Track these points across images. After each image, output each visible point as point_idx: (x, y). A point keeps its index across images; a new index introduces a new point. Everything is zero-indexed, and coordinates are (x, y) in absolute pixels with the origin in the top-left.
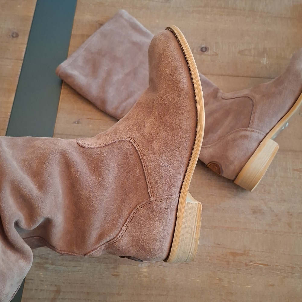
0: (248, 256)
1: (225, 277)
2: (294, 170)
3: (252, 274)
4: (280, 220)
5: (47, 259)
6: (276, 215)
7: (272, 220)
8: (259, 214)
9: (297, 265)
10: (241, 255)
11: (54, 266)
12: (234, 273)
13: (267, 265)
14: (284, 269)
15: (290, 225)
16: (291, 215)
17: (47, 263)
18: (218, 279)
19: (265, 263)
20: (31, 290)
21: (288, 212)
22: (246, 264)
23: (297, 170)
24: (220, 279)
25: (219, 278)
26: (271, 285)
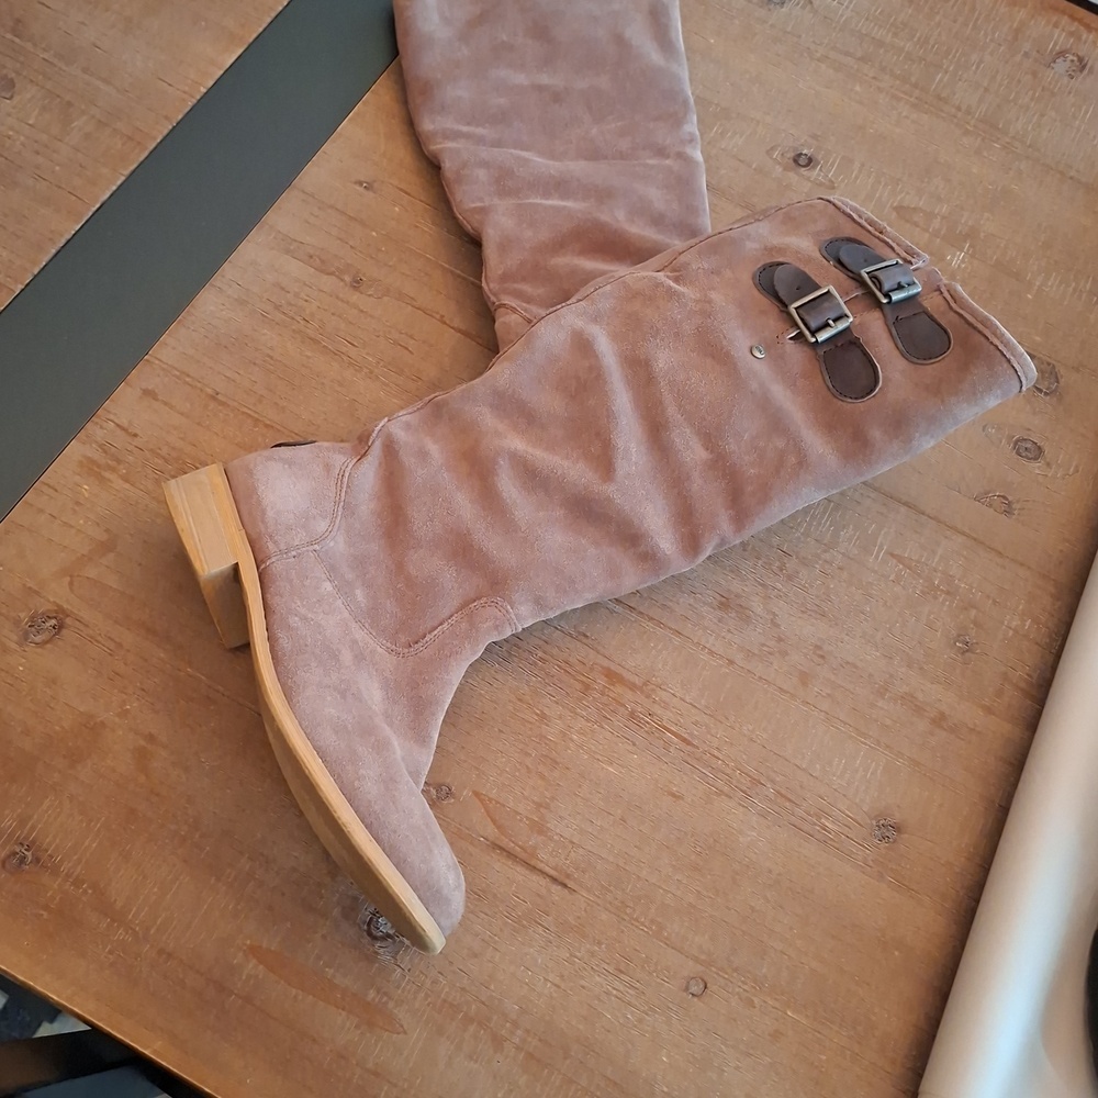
0: (648, 697)
1: (560, 717)
2: (892, 555)
3: (634, 744)
4: (784, 654)
5: (119, 461)
6: (780, 640)
7: (763, 645)
8: (733, 615)
9: (773, 781)
10: (633, 687)
11: (127, 486)
12: (588, 720)
13: (688, 743)
14: (729, 771)
15: (805, 678)
16: (822, 657)
17: (113, 470)
18: (537, 715)
19: (686, 736)
20: (41, 511)
21: (818, 647)
22: (632, 715)
23: (900, 559)
24: (543, 716)
25: (541, 711)
26: (673, 795)
